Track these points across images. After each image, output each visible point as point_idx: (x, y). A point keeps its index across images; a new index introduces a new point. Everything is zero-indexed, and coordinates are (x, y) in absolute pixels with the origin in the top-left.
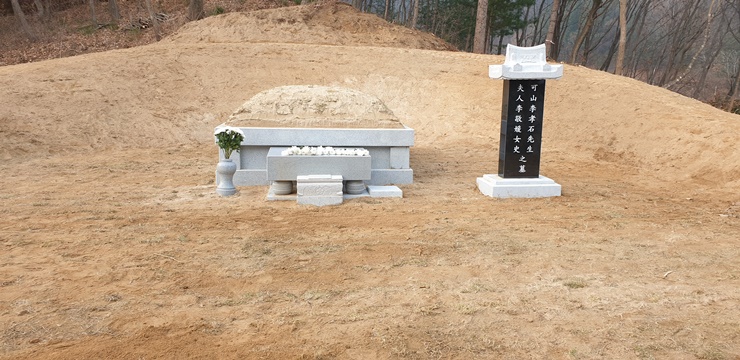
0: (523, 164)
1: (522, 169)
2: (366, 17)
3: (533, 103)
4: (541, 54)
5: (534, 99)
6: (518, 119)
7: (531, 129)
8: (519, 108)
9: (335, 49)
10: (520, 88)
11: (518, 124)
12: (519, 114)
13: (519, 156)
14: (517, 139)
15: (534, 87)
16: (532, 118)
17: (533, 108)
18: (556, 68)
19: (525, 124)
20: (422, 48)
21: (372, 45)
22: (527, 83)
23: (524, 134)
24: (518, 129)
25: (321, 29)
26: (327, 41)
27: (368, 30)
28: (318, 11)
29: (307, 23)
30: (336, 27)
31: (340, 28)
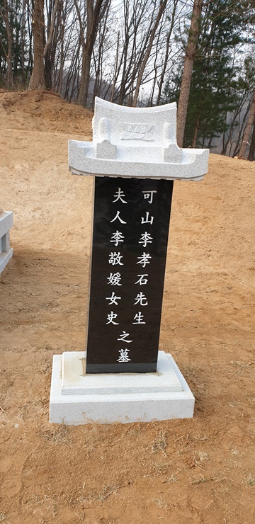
0: (124, 346)
1: (124, 356)
2: (71, 107)
3: (147, 228)
4: (166, 125)
5: (148, 220)
6: (115, 259)
7: (142, 280)
8: (118, 237)
9: (17, 133)
10: (119, 195)
11: (115, 269)
12: (116, 250)
13: (118, 331)
14: (114, 299)
15: (149, 195)
16: (145, 258)
17: (146, 238)
18: (194, 157)
19: (129, 270)
22: (133, 185)
23: (127, 290)
24: (114, 279)
25: (19, 115)
26: (24, 127)
27: (69, 119)
28: (21, 98)
29: (5, 108)
30: (36, 114)
31: (40, 115)
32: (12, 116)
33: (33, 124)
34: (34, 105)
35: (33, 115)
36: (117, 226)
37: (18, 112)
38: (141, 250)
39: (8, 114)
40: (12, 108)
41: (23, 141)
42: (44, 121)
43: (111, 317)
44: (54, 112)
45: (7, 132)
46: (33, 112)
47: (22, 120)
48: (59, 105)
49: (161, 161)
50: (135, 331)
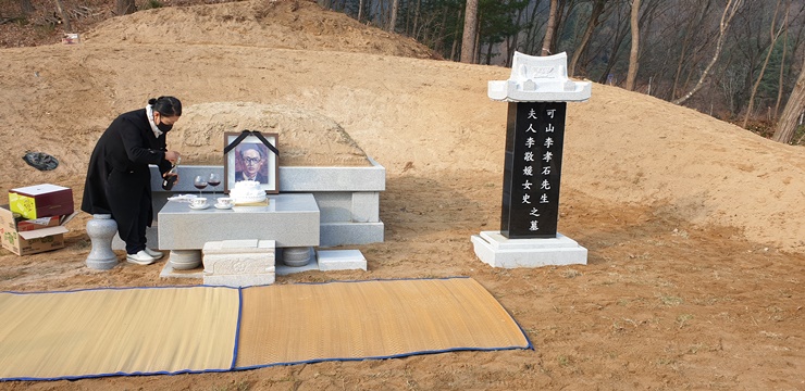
0: (534, 218)
1: (534, 226)
3: (550, 134)
4: (561, 67)
5: (550, 129)
6: (529, 157)
7: (546, 171)
8: (530, 141)
10: (532, 113)
11: (528, 164)
12: (529, 150)
13: (530, 207)
14: (527, 185)
15: (551, 113)
16: (548, 156)
17: (549, 141)
18: (583, 87)
19: (539, 163)
20: (401, 55)
21: (339, 50)
22: (541, 107)
23: (536, 178)
24: (528, 171)
25: (277, 29)
26: (285, 44)
27: (336, 31)
29: (259, 22)
31: (302, 28)
34: (292, 16)
36: (530, 134)
38: (546, 150)
42: (308, 36)
43: (526, 198)
44: (316, 24)
45: (281, 53)
46: (293, 24)
47: (281, 35)
49: (562, 91)
50: (542, 208)
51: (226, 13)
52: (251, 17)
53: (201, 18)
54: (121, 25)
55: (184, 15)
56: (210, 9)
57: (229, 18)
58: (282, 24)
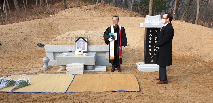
0: (152, 59)
1: (152, 61)
2: (114, 8)
4: (159, 18)
5: (156, 35)
6: (150, 42)
8: (151, 38)
9: (101, 18)
10: (151, 31)
11: (150, 44)
13: (151, 56)
14: (150, 50)
15: (156, 31)
17: (156, 38)
19: (153, 44)
22: (153, 29)
23: (153, 48)
24: (150, 46)
25: (99, 12)
26: (101, 15)
27: (114, 11)
28: (99, 6)
29: (95, 10)
30: (104, 11)
31: (105, 11)
32: (97, 12)
33: (103, 14)
34: (103, 8)
35: (103, 11)
36: (151, 36)
37: (99, 11)
38: (155, 41)
39: (96, 12)
40: (97, 9)
41: (104, 20)
42: (106, 13)
43: (150, 53)
44: (109, 10)
45: (99, 18)
46: (103, 10)
47: (100, 13)
48: (110, 7)
49: (159, 25)
50: (154, 56)
51: (87, 8)
52: (93, 9)
53: (81, 10)
54: (62, 12)
55: (77, 9)
56: (83, 8)
57: (87, 9)
58: (100, 10)
